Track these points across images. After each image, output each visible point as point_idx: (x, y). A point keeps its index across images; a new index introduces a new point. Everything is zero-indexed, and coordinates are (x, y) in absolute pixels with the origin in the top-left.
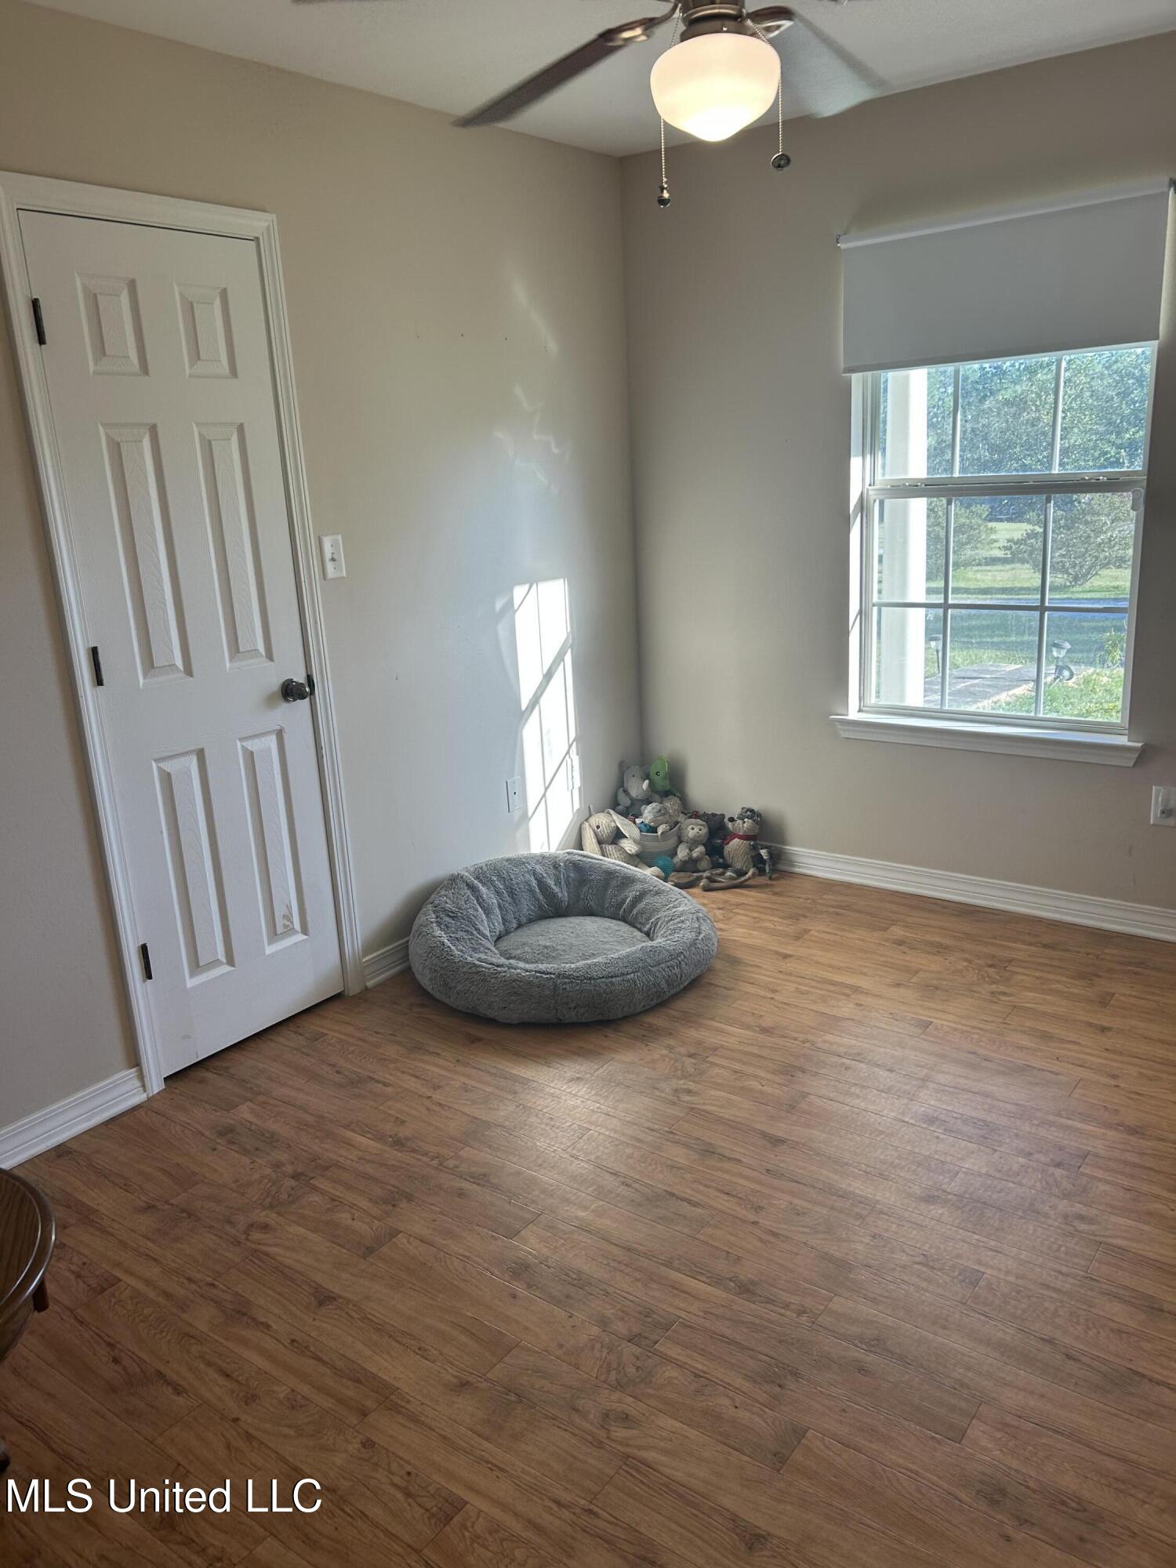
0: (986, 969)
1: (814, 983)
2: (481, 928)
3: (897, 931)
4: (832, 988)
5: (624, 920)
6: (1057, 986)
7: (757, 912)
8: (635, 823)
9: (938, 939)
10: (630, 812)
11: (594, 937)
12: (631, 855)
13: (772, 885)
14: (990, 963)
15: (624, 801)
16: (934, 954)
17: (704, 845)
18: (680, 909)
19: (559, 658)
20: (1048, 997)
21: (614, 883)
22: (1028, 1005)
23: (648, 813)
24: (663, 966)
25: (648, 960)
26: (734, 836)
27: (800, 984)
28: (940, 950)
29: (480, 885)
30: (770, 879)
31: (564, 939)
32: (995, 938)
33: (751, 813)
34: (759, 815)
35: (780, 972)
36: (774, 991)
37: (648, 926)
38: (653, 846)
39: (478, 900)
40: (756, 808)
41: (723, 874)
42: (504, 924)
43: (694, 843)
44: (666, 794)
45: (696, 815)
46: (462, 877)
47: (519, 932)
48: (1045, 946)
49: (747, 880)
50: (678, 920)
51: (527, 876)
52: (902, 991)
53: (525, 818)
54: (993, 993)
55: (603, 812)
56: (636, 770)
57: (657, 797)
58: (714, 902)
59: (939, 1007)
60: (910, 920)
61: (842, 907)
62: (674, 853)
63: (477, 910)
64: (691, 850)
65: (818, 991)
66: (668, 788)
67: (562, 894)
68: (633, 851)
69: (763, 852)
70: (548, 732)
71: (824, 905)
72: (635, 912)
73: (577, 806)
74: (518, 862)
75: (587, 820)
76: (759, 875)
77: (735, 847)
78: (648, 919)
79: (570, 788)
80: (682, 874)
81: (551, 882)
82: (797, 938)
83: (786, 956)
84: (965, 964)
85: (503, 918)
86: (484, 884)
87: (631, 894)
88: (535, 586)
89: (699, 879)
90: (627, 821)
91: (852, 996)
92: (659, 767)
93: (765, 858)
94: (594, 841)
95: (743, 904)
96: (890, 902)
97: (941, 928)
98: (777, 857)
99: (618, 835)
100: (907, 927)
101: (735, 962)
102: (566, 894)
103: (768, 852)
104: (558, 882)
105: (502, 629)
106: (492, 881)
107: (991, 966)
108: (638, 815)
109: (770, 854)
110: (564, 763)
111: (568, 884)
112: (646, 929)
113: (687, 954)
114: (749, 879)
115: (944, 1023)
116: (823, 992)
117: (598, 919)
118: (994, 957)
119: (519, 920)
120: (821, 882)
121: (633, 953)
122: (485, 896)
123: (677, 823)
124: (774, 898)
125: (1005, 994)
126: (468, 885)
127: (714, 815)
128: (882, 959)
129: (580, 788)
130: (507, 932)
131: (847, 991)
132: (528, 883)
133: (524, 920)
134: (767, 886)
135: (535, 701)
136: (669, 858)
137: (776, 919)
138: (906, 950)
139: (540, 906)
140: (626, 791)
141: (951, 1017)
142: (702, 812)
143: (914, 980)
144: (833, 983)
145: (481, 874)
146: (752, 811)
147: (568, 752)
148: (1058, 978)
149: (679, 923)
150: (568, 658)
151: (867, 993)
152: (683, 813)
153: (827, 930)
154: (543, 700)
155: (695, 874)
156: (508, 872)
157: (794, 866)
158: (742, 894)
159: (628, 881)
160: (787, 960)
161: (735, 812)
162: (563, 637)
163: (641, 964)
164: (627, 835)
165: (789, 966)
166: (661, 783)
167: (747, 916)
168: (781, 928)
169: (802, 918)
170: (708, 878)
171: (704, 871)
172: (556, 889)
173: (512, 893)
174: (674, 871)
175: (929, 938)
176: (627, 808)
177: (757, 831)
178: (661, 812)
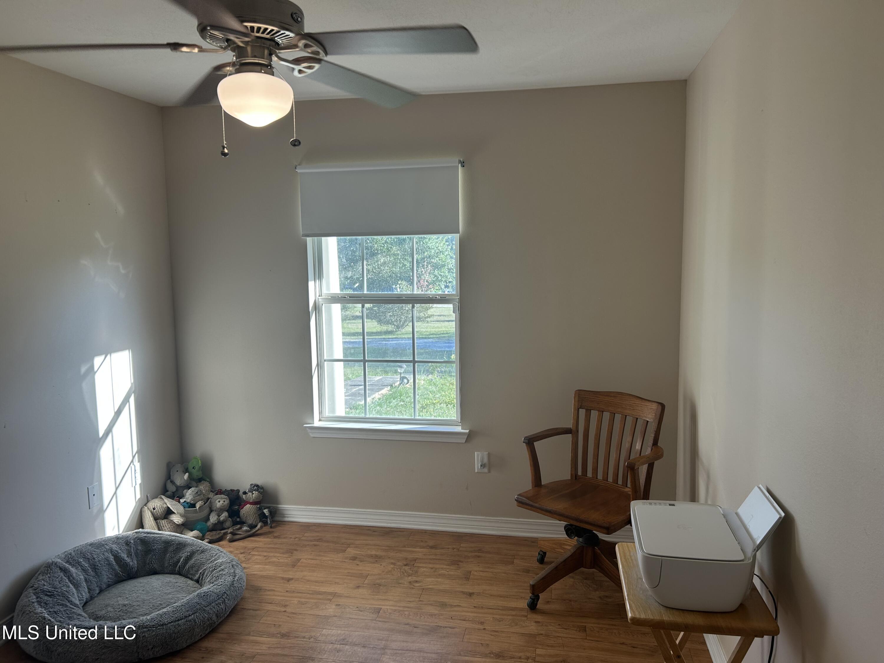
0: (404, 567)
1: (309, 596)
2: (73, 600)
3: (352, 551)
4: (320, 597)
5: (180, 574)
6: (442, 572)
7: (266, 552)
8: (179, 502)
9: (373, 553)
10: (176, 495)
11: (160, 591)
12: (178, 525)
13: (273, 532)
14: (405, 563)
15: (171, 488)
16: (374, 563)
17: (227, 511)
18: (220, 561)
19: (126, 400)
20: (439, 580)
21: (171, 549)
22: (430, 587)
23: (189, 495)
24: (213, 604)
25: (203, 603)
26: (247, 503)
27: (300, 597)
28: (377, 559)
29: (70, 567)
30: (271, 527)
31: (138, 597)
32: (405, 547)
33: (257, 487)
34: (262, 488)
35: (287, 591)
36: (285, 606)
37: (197, 576)
38: (193, 517)
39: (69, 579)
40: (259, 483)
41: (240, 528)
42: (89, 592)
43: (220, 511)
44: (200, 480)
45: (220, 492)
46: (56, 564)
47: (101, 597)
48: (432, 547)
49: (257, 531)
50: (220, 569)
51: (106, 554)
52: (360, 590)
53: (102, 511)
54: (410, 582)
55: (156, 497)
56: (179, 467)
57: (194, 483)
58: (237, 549)
59: (383, 598)
60: (357, 542)
61: (318, 540)
62: (207, 519)
63: (69, 587)
64: (219, 516)
65: (312, 601)
66: (201, 476)
67: (133, 563)
68: (180, 522)
69: (266, 511)
70: (118, 450)
71: (307, 541)
72: (187, 567)
73: (138, 496)
74: (100, 545)
75: (145, 505)
76: (264, 526)
77: (247, 510)
78: (198, 571)
79: (134, 485)
80: (214, 532)
81: (124, 556)
82: (294, 566)
83: (289, 580)
84: (392, 566)
85: (88, 589)
86: (73, 566)
87: (183, 555)
88: (109, 356)
89: (225, 534)
90: (174, 502)
91: (334, 600)
92: (195, 464)
93: (267, 514)
94: (152, 519)
95: (256, 547)
96: (344, 533)
97: (375, 545)
98: (274, 512)
99: (169, 512)
100: (356, 547)
101: (257, 590)
102: (136, 562)
103: (269, 511)
104: (129, 555)
105: (85, 385)
106: (79, 563)
107: (406, 565)
108: (182, 497)
109: (270, 512)
110: (130, 468)
111: (136, 554)
112: (196, 578)
113: (228, 593)
114: (258, 530)
115: (388, 607)
116: (315, 601)
117: (160, 577)
118: (406, 559)
119: (100, 587)
120: (301, 526)
121: (192, 600)
122: (74, 575)
123: (208, 499)
124: (276, 540)
125: (416, 582)
126: (61, 569)
127: (232, 491)
128: (346, 571)
129: (140, 484)
130: (92, 598)
131: (330, 597)
132: (107, 559)
133: (104, 586)
134: (270, 533)
135: (109, 431)
136: (204, 523)
137: (278, 555)
138: (358, 563)
139: (116, 575)
140: (173, 482)
141: (391, 603)
142: (224, 490)
143: (366, 582)
144: (320, 593)
145: (70, 559)
146: (257, 486)
147: (132, 461)
148: (442, 566)
149: (220, 571)
150: (132, 400)
151: (340, 596)
152: (211, 491)
153: (310, 557)
154: (115, 430)
155: (223, 531)
156: (91, 554)
157: (284, 517)
158: (255, 541)
159: (181, 546)
160: (290, 582)
161: (246, 487)
162: (129, 386)
163: (198, 607)
164: (175, 512)
165: (291, 586)
166: (196, 473)
167: (260, 555)
168: (282, 561)
169: (295, 552)
170: (231, 533)
171: (229, 528)
172: (128, 560)
173: (94, 568)
174: (208, 531)
175: (369, 552)
176: (173, 493)
177: (261, 498)
178: (198, 494)
